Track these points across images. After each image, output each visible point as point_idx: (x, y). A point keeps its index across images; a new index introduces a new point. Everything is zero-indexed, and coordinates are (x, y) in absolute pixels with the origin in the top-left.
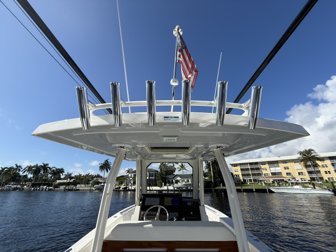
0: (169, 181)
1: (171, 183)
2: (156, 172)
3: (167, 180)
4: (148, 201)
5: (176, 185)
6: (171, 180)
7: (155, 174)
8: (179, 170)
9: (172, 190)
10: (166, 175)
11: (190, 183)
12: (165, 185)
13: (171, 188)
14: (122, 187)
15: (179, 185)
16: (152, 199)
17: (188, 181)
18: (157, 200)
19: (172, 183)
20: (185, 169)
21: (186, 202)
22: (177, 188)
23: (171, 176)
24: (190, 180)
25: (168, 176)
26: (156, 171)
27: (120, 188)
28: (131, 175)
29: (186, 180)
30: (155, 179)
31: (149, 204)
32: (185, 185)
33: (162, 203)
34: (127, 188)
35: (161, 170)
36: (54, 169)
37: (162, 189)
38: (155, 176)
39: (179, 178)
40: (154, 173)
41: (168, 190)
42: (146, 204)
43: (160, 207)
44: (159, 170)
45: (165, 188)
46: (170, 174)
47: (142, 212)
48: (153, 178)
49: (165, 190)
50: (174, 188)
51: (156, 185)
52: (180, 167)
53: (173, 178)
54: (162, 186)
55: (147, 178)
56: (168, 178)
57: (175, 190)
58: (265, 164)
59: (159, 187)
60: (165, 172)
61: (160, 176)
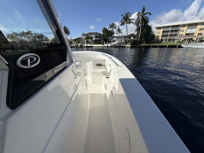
1: (109, 42)
2: (100, 35)
3: (107, 40)
5: (112, 43)
6: (110, 40)
7: (100, 36)
8: (117, 34)
9: (110, 47)
10: (107, 37)
11: (123, 41)
12: (106, 43)
13: (109, 45)
14: (79, 45)
15: (115, 43)
17: (121, 41)
20: (121, 32)
22: (113, 45)
23: (110, 38)
24: (123, 40)
25: (108, 38)
26: (100, 34)
28: (84, 37)
29: (120, 40)
30: (100, 40)
32: (118, 43)
34: (82, 45)
35: (104, 33)
36: (37, 34)
37: (104, 46)
38: (100, 38)
39: (115, 39)
40: (98, 35)
41: (107, 47)
44: (102, 33)
45: (106, 45)
46: (109, 36)
48: (98, 39)
49: (106, 47)
50: (111, 45)
51: (100, 44)
52: (117, 31)
53: (111, 39)
54: (104, 44)
55: (94, 39)
56: (108, 39)
57: (112, 47)
58: (184, 27)
59: (102, 44)
60: (106, 35)
61: (103, 37)
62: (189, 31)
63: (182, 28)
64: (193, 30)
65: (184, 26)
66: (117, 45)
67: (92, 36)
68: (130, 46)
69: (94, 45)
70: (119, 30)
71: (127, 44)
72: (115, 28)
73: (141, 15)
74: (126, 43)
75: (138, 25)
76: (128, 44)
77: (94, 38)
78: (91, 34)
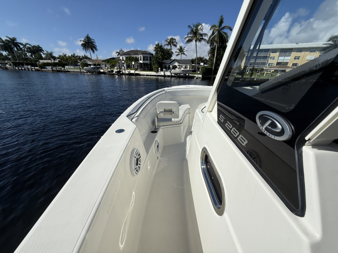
0: (165, 66)
1: (168, 69)
2: (151, 56)
3: (163, 65)
5: (173, 71)
6: (167, 66)
7: (150, 57)
8: (177, 55)
9: (169, 76)
10: (163, 60)
11: (188, 69)
12: (162, 70)
13: (168, 73)
14: (115, 70)
15: (177, 70)
19: (169, 68)
20: (184, 54)
22: (175, 74)
23: (167, 61)
24: (188, 66)
25: (165, 61)
26: (151, 54)
27: (113, 71)
28: (123, 58)
30: (150, 64)
32: (183, 71)
34: (120, 71)
35: (156, 53)
36: (28, 46)
37: (158, 74)
38: (150, 60)
39: (176, 64)
40: (149, 56)
41: (165, 76)
44: (154, 53)
45: (162, 73)
46: (166, 59)
48: (148, 62)
49: (162, 76)
50: (171, 74)
51: (151, 70)
52: (178, 51)
53: (170, 63)
54: (158, 71)
55: (141, 62)
56: (164, 63)
57: (172, 76)
58: (276, 52)
59: (155, 72)
60: (162, 56)
61: (156, 60)
62: (282, 59)
63: (272, 55)
64: (287, 58)
65: (274, 51)
66: (180, 74)
67: (137, 56)
68: (201, 76)
69: (142, 73)
70: (181, 50)
71: (196, 74)
72: (175, 46)
73: (217, 30)
74: (194, 71)
75: (212, 44)
76: (198, 74)
77: (141, 60)
78: (136, 52)
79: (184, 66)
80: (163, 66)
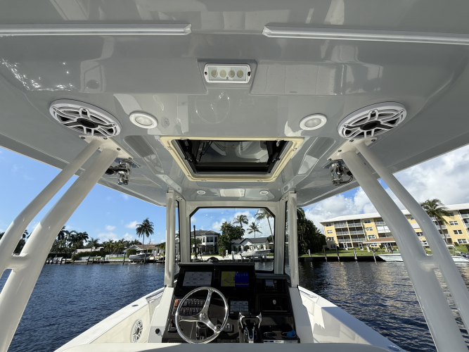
0: (234, 247)
1: (238, 250)
2: (217, 236)
4: (189, 279)
5: (244, 253)
6: (237, 247)
7: (216, 238)
8: (250, 233)
9: (239, 261)
10: (231, 240)
11: (265, 249)
12: (230, 253)
13: (238, 257)
15: (250, 253)
16: (198, 274)
17: (262, 247)
18: (208, 277)
19: (240, 250)
20: (258, 231)
21: (264, 281)
22: (247, 257)
23: (238, 241)
24: (264, 246)
25: (233, 241)
26: (216, 234)
30: (216, 246)
31: (191, 284)
32: (257, 252)
33: (215, 284)
35: (224, 232)
38: (216, 241)
39: (249, 244)
40: (214, 236)
42: (185, 284)
43: (211, 290)
44: (221, 233)
46: (236, 238)
47: (176, 301)
48: (213, 243)
50: (242, 257)
51: (217, 253)
52: (250, 228)
53: (241, 243)
55: (204, 244)
56: (233, 244)
57: (243, 261)
58: (369, 222)
59: (221, 255)
60: (230, 235)
61: (223, 240)
62: (382, 230)
63: (366, 225)
65: (368, 221)
66: (253, 256)
67: (200, 237)
69: (203, 258)
70: (254, 227)
72: (247, 223)
74: (272, 252)
77: (204, 242)
78: (199, 233)
79: (258, 246)
80: (231, 248)
